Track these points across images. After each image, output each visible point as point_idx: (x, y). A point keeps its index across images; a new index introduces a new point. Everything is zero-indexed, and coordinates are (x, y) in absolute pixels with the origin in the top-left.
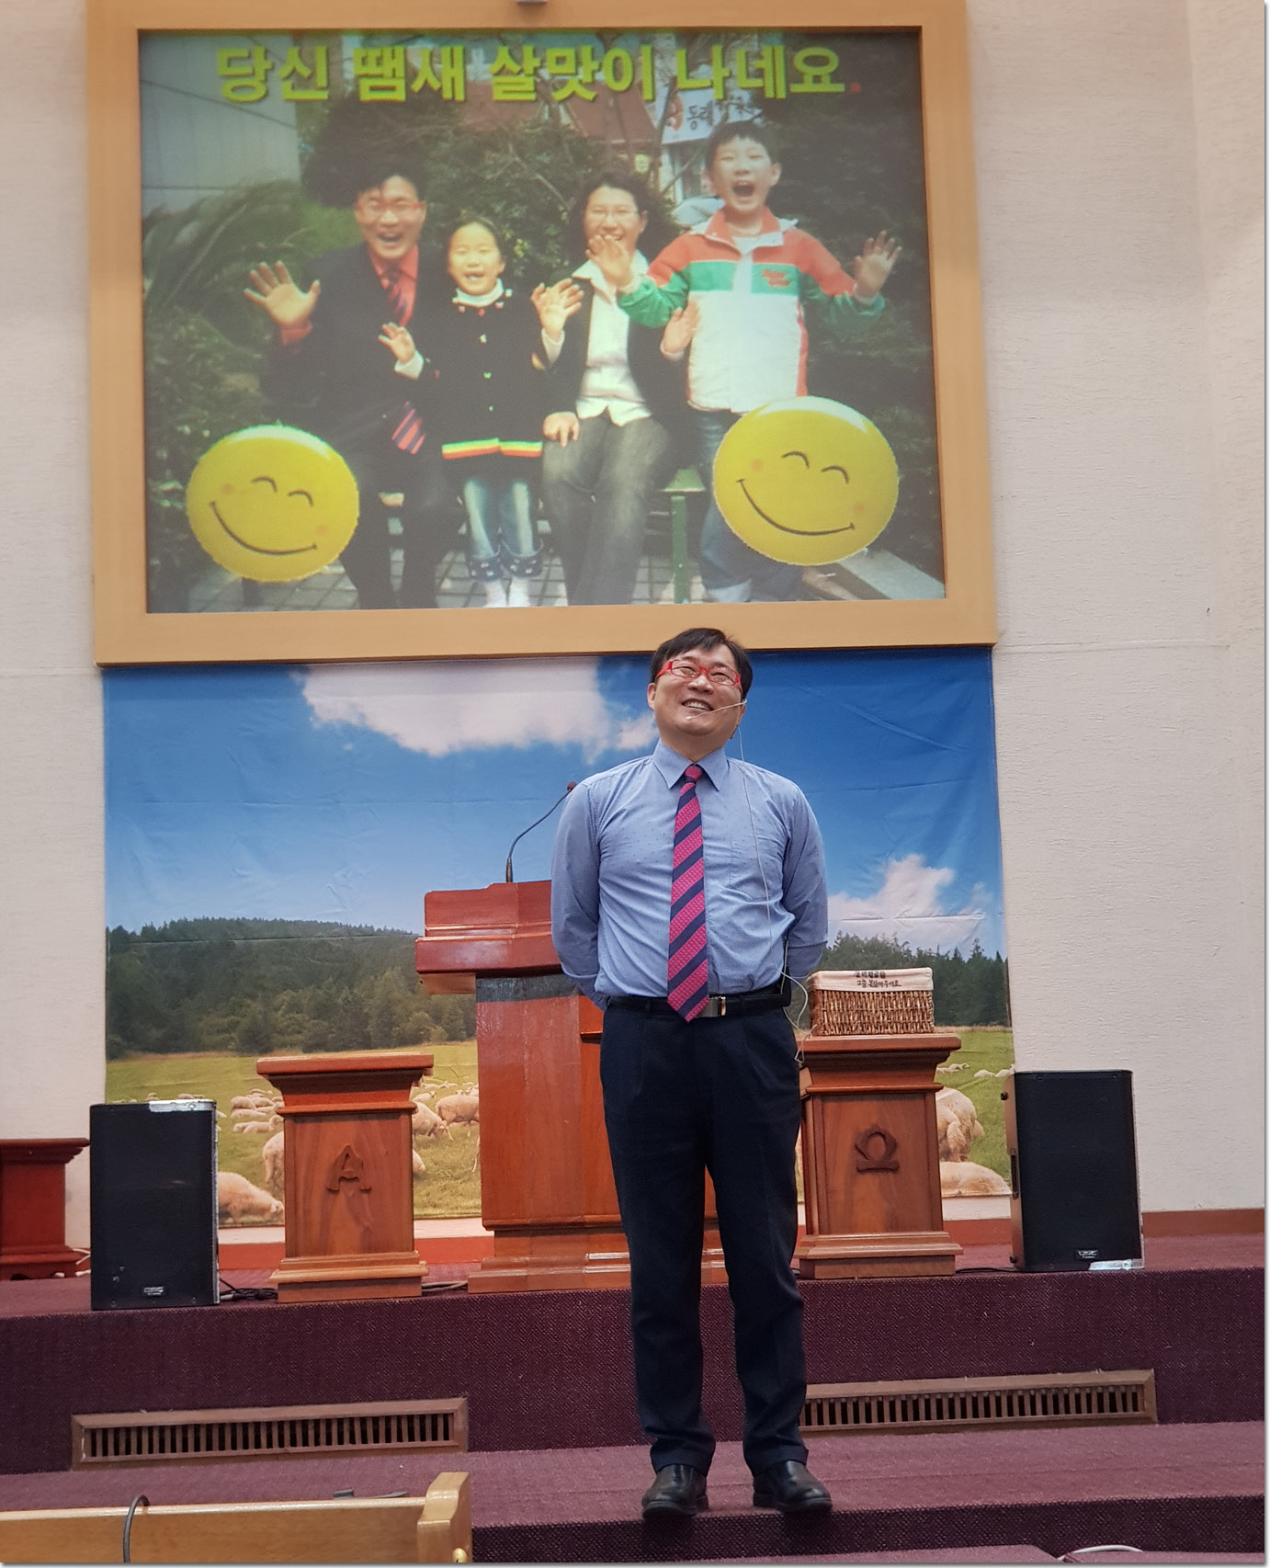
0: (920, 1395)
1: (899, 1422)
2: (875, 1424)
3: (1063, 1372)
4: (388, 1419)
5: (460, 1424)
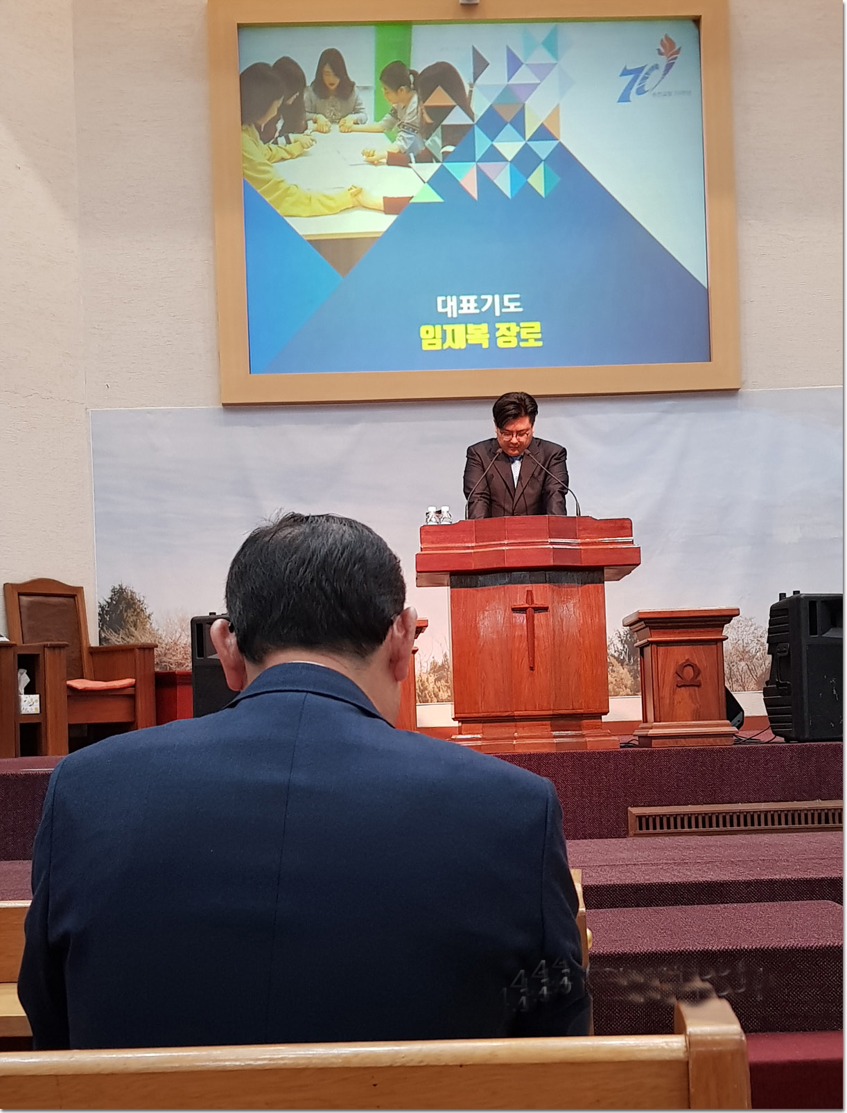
0: (713, 814)
3: (798, 801)
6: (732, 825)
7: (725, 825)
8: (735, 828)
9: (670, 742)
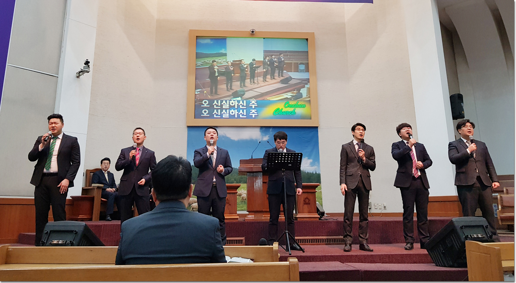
0: (313, 239)
1: (310, 243)
2: (307, 243)
4: (233, 240)
5: (244, 241)
6: (319, 242)
7: (317, 242)
8: (319, 243)
9: (302, 219)
